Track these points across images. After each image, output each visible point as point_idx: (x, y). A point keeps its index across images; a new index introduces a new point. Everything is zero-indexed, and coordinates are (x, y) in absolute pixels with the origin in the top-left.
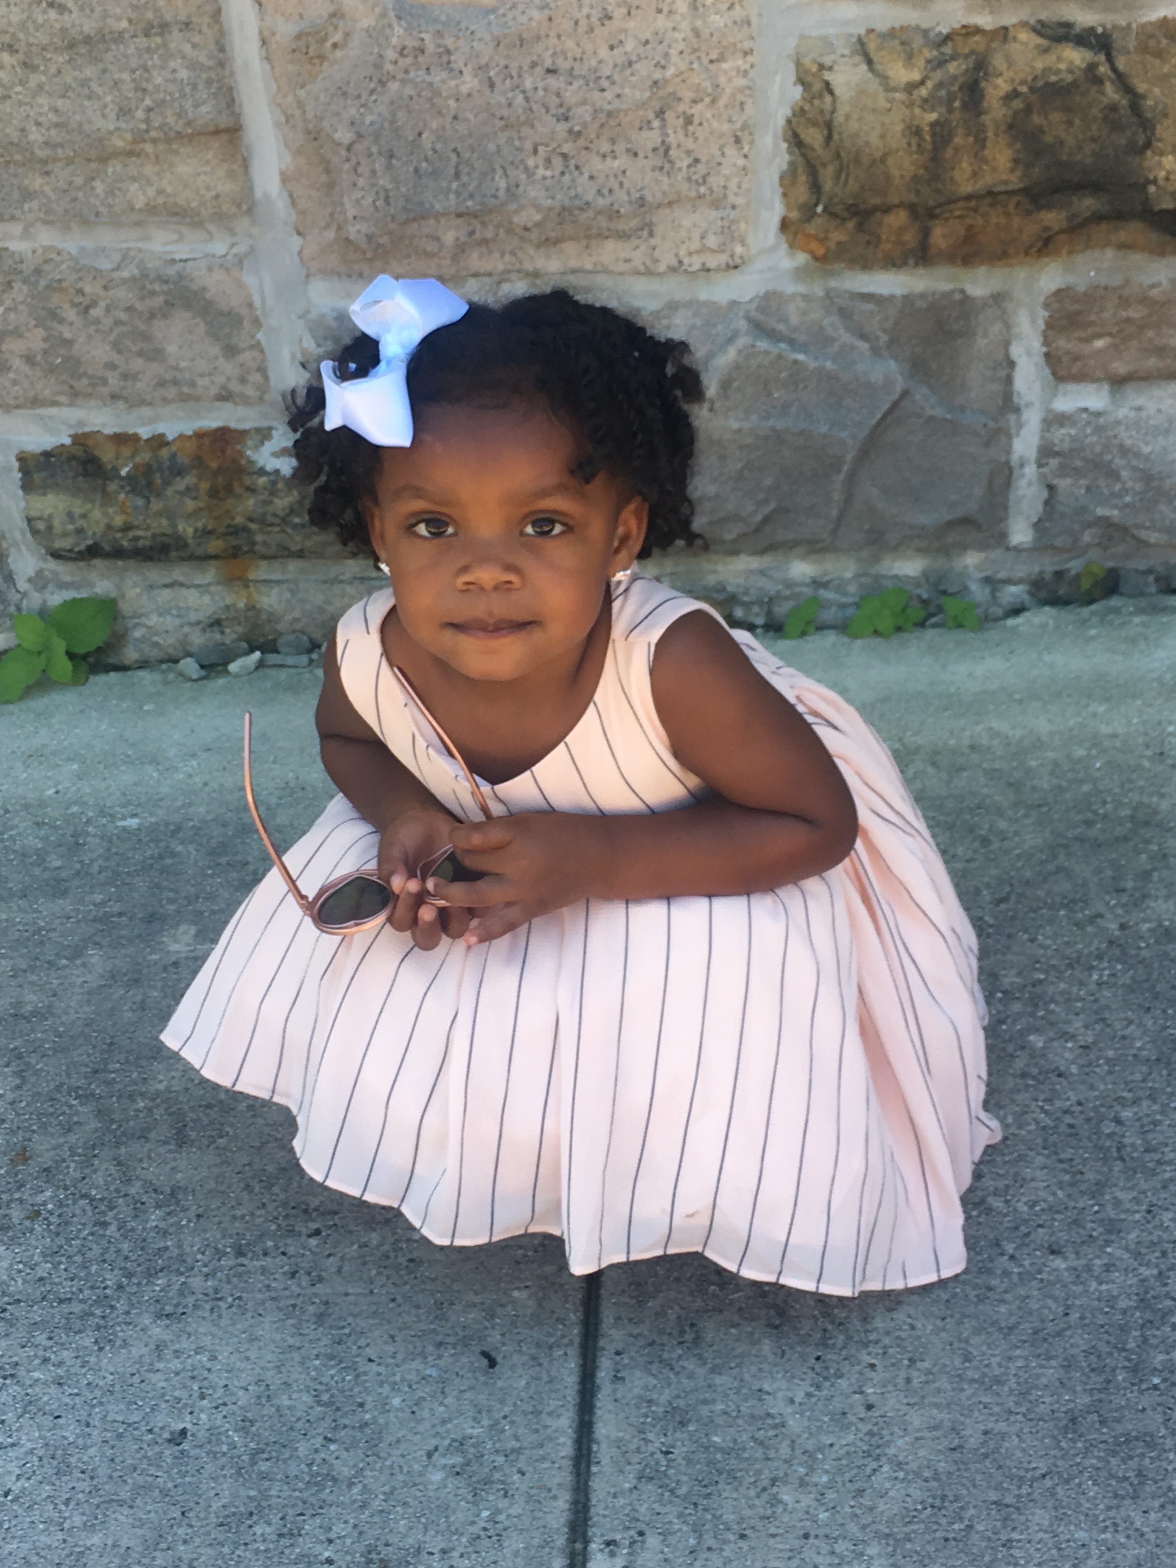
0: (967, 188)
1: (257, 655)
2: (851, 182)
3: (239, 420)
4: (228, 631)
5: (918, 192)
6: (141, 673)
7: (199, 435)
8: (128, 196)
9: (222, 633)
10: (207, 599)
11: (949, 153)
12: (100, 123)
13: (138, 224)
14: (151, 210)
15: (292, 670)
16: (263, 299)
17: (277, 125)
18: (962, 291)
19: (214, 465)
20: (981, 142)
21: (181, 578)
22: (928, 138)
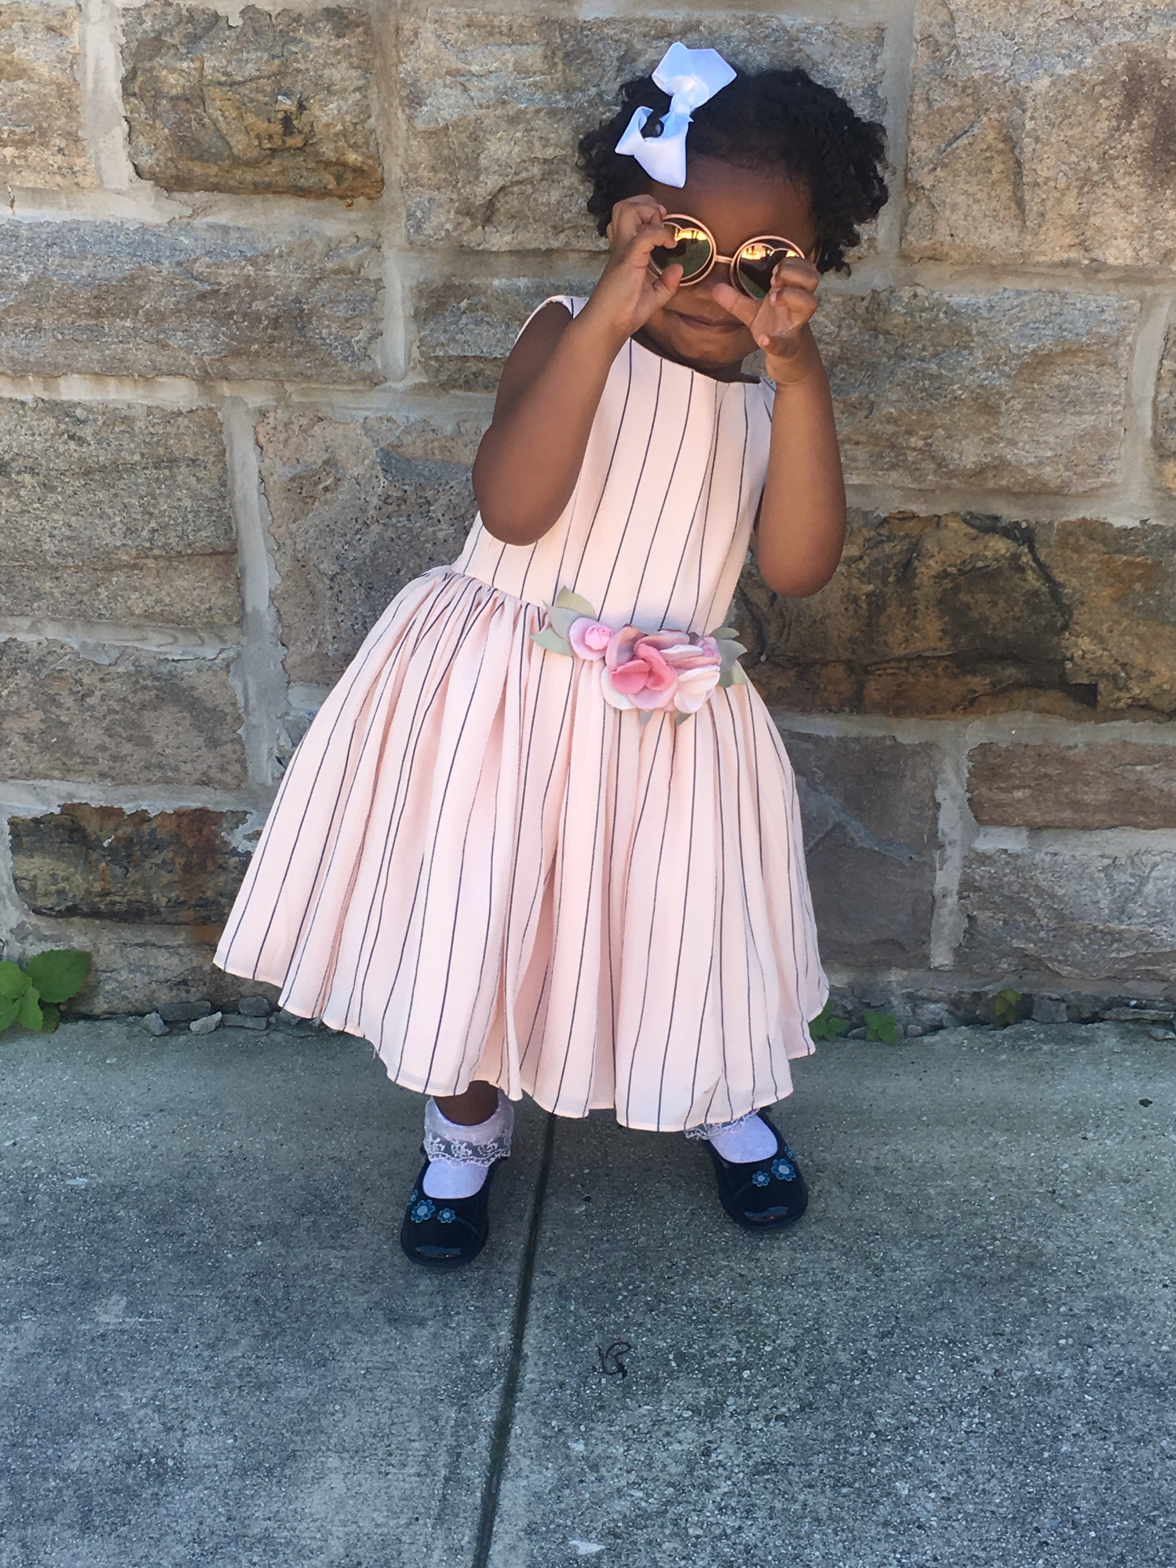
0: (900, 651)
1: (219, 1015)
2: (791, 637)
3: (217, 803)
4: (193, 990)
5: (853, 652)
6: (108, 1024)
7: (179, 814)
8: (129, 603)
9: (188, 992)
10: (175, 960)
11: (883, 620)
12: (108, 539)
13: (136, 627)
14: (148, 615)
15: (250, 1033)
16: (246, 701)
17: (269, 551)
18: (894, 738)
19: (190, 843)
20: (913, 614)
21: (154, 940)
22: (864, 606)
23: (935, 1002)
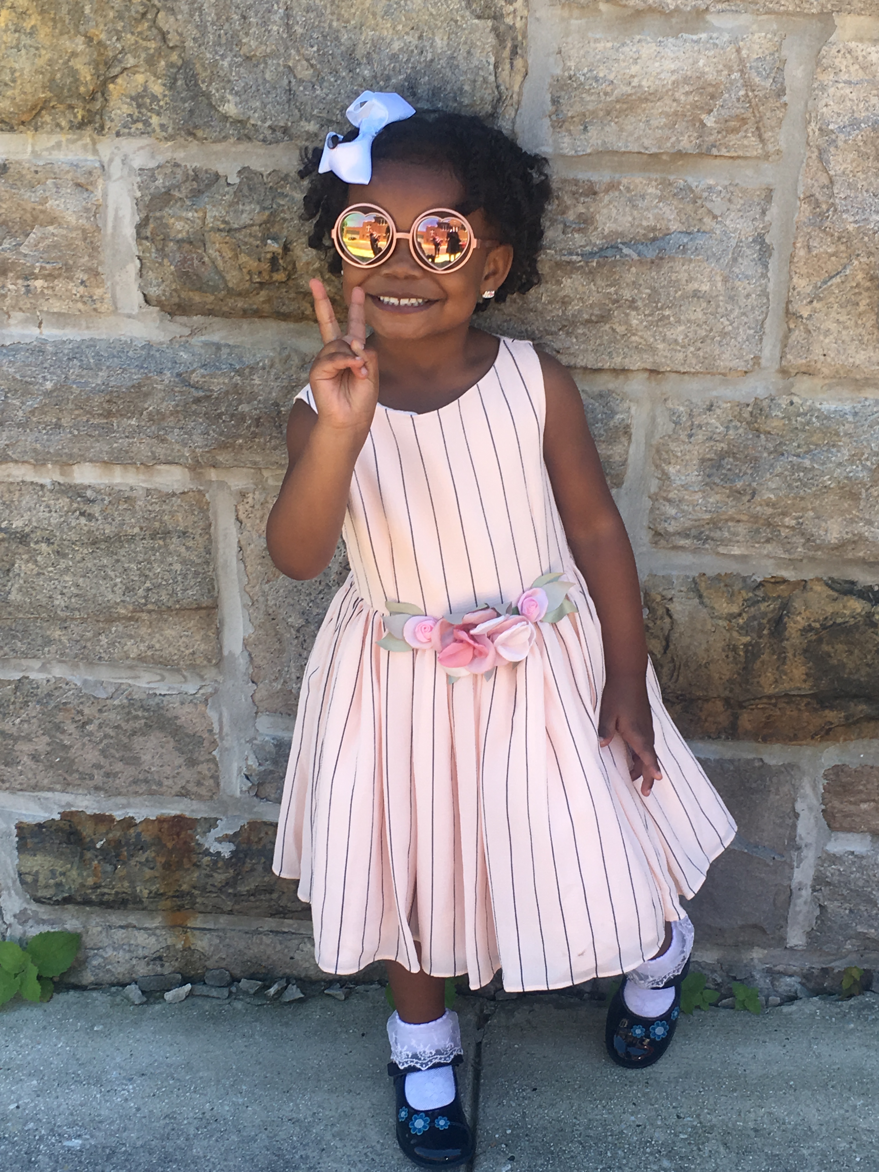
0: (770, 690)
1: (189, 986)
2: (681, 678)
3: (193, 811)
4: (167, 964)
5: (731, 691)
6: (95, 994)
7: (161, 821)
8: (126, 648)
9: (162, 966)
10: (153, 939)
11: (758, 665)
12: (110, 596)
13: (131, 668)
14: (141, 658)
15: (215, 1002)
16: (221, 729)
17: (244, 606)
18: (761, 760)
19: (170, 845)
20: (783, 660)
21: (134, 922)
22: (741, 653)
23: (791, 976)
